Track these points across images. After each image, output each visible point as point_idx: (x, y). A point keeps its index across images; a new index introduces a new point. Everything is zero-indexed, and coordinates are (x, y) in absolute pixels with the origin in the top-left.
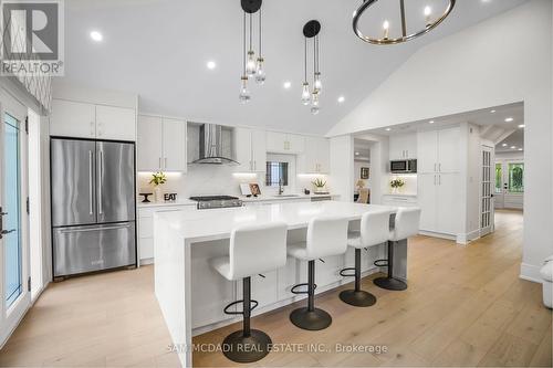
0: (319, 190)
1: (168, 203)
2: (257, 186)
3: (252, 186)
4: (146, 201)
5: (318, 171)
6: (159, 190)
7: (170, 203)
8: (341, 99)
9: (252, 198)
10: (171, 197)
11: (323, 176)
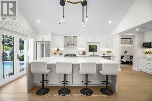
0: (109, 54)
1: (60, 56)
2: (85, 52)
3: (83, 52)
4: (55, 55)
5: (107, 47)
6: (58, 53)
7: (61, 56)
8: (110, 22)
9: (83, 56)
10: (61, 54)
11: (111, 49)
